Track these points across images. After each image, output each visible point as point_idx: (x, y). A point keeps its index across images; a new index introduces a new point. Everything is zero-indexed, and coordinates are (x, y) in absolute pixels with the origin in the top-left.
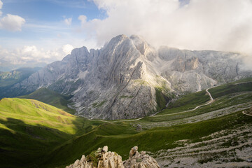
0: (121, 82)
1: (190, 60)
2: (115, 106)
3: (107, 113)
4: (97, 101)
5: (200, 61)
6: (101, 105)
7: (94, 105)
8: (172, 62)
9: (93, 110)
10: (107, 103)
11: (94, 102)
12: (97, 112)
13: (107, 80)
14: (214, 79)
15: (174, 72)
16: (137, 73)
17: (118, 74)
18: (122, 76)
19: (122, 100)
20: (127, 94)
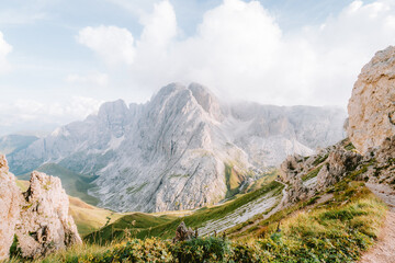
0: (172, 153)
1: (276, 120)
2: (162, 191)
3: (148, 202)
4: (134, 183)
5: (291, 121)
6: (138, 190)
7: (129, 189)
8: (251, 122)
9: (127, 197)
10: (150, 187)
11: (130, 185)
12: (133, 201)
13: (151, 149)
14: (312, 147)
15: (254, 138)
16: (195, 139)
17: (168, 141)
18: (173, 144)
19: (172, 180)
20: (180, 172)
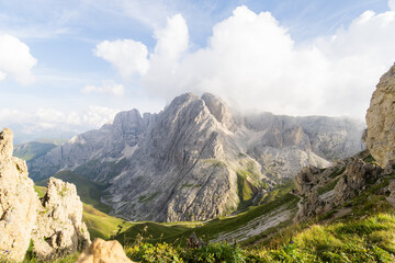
0: (184, 163)
1: (290, 130)
2: (173, 201)
3: (159, 211)
4: (146, 192)
5: (305, 132)
6: (149, 199)
7: (141, 198)
8: (264, 132)
9: (138, 206)
10: (162, 196)
11: (142, 194)
12: (145, 210)
13: (164, 159)
14: (328, 159)
15: (267, 149)
16: (207, 149)
17: (181, 151)
18: (186, 153)
19: (184, 190)
20: (192, 182)
